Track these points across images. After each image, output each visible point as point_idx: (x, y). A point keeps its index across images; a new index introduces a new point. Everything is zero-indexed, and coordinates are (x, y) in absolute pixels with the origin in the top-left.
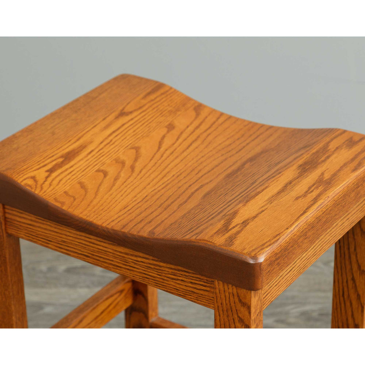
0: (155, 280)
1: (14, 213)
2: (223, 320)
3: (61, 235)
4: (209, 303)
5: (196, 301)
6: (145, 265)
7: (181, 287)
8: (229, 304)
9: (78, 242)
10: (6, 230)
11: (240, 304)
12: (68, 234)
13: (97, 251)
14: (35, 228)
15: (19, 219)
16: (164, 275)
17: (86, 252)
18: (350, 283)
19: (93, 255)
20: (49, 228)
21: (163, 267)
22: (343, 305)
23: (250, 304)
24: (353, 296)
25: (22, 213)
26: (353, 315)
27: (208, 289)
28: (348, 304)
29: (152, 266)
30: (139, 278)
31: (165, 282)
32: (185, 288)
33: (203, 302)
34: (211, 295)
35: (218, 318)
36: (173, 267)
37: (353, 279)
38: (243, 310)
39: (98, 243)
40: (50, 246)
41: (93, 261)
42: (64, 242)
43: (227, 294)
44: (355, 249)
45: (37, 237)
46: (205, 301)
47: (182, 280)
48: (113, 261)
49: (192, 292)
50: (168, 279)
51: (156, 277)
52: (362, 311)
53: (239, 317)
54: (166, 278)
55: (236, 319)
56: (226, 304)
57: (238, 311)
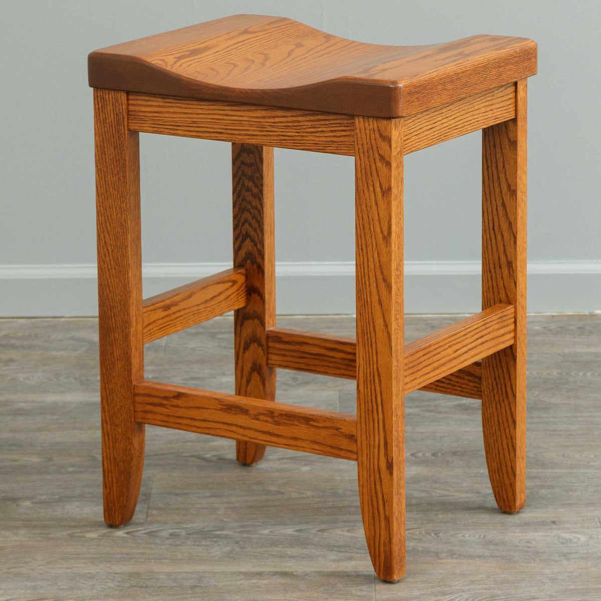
0: (293, 140)
1: (140, 102)
2: (363, 163)
3: (191, 116)
4: (349, 150)
5: (336, 151)
6: (283, 124)
7: (321, 139)
8: (369, 144)
9: (211, 119)
10: (128, 126)
11: (381, 140)
12: (200, 111)
13: (232, 123)
14: (163, 115)
15: (144, 109)
16: (303, 131)
17: (219, 129)
18: (500, 209)
19: (227, 129)
20: (178, 110)
21: (302, 121)
22: (494, 241)
23: (391, 136)
24: (505, 226)
25: (148, 100)
26: (505, 250)
27: (348, 133)
28: (499, 237)
29: (291, 124)
30: (277, 143)
31: (304, 138)
32: (324, 139)
33: (344, 150)
34: (351, 139)
35: (359, 161)
36: (312, 118)
37: (504, 205)
38: (384, 145)
39: (233, 113)
40: (178, 132)
41: (227, 137)
42: (195, 122)
43: (368, 132)
44: (504, 166)
45: (164, 125)
46: (345, 148)
47: (322, 131)
48: (248, 130)
49: (332, 141)
50: (307, 134)
51: (295, 136)
52: (515, 242)
53: (379, 154)
54: (305, 134)
55: (377, 158)
56: (367, 144)
57: (379, 148)
